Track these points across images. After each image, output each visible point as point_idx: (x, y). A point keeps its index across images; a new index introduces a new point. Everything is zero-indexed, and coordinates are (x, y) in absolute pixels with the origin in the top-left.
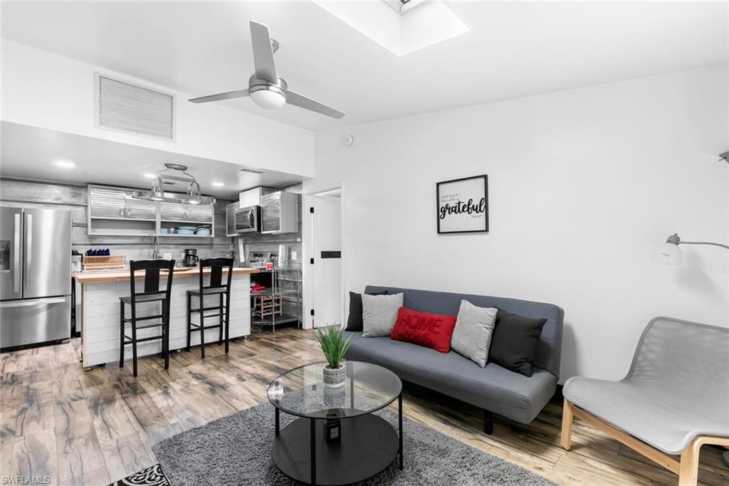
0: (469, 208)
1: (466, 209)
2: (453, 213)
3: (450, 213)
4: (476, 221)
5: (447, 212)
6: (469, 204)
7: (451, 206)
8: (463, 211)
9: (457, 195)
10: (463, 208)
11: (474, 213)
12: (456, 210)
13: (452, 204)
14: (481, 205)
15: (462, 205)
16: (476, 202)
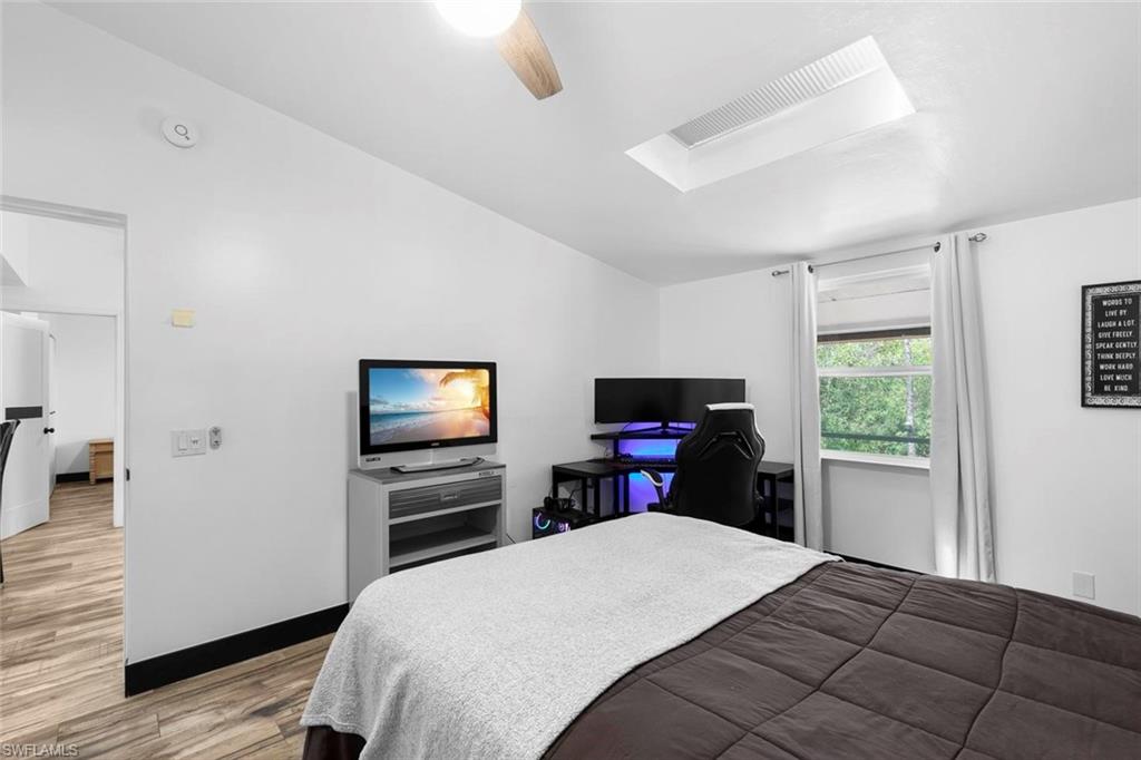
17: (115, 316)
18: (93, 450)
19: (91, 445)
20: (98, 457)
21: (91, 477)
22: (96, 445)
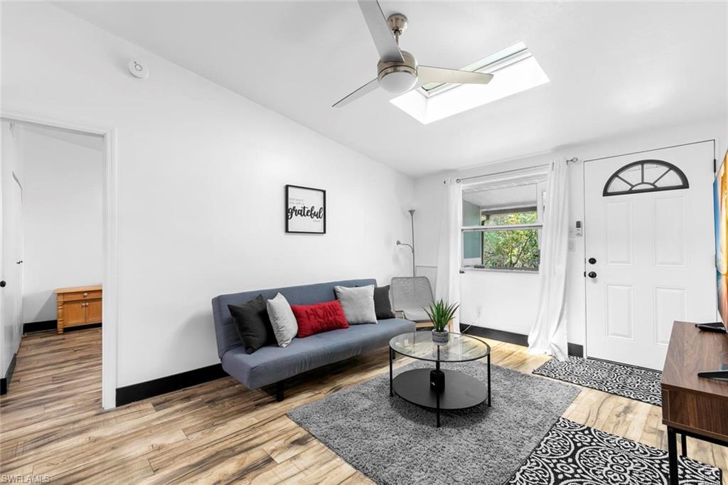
0: (311, 213)
1: (309, 214)
2: (299, 215)
3: (296, 215)
4: (316, 224)
5: (294, 214)
6: (312, 210)
7: (297, 208)
8: (307, 215)
9: (302, 200)
10: (308, 212)
11: (315, 217)
12: (301, 213)
13: (299, 208)
14: (320, 213)
15: (306, 210)
16: (316, 210)
17: (103, 136)
18: (61, 299)
19: (59, 294)
20: (65, 306)
21: (58, 326)
22: (64, 294)
